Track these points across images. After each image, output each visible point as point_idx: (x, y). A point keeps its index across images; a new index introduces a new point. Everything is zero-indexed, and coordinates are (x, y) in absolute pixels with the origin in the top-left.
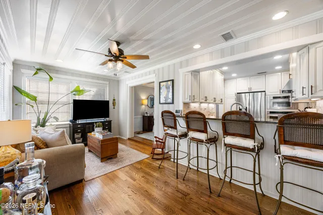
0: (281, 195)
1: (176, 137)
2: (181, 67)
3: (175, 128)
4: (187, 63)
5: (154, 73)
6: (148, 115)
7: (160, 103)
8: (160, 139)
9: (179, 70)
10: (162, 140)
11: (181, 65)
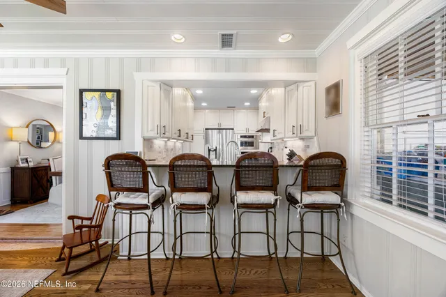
0: (302, 252)
1: (146, 207)
2: (138, 69)
3: (145, 189)
4: (152, 64)
5: (63, 65)
6: (31, 165)
7: (81, 137)
8: (82, 219)
9: (135, 73)
10: (91, 219)
11: (139, 65)
